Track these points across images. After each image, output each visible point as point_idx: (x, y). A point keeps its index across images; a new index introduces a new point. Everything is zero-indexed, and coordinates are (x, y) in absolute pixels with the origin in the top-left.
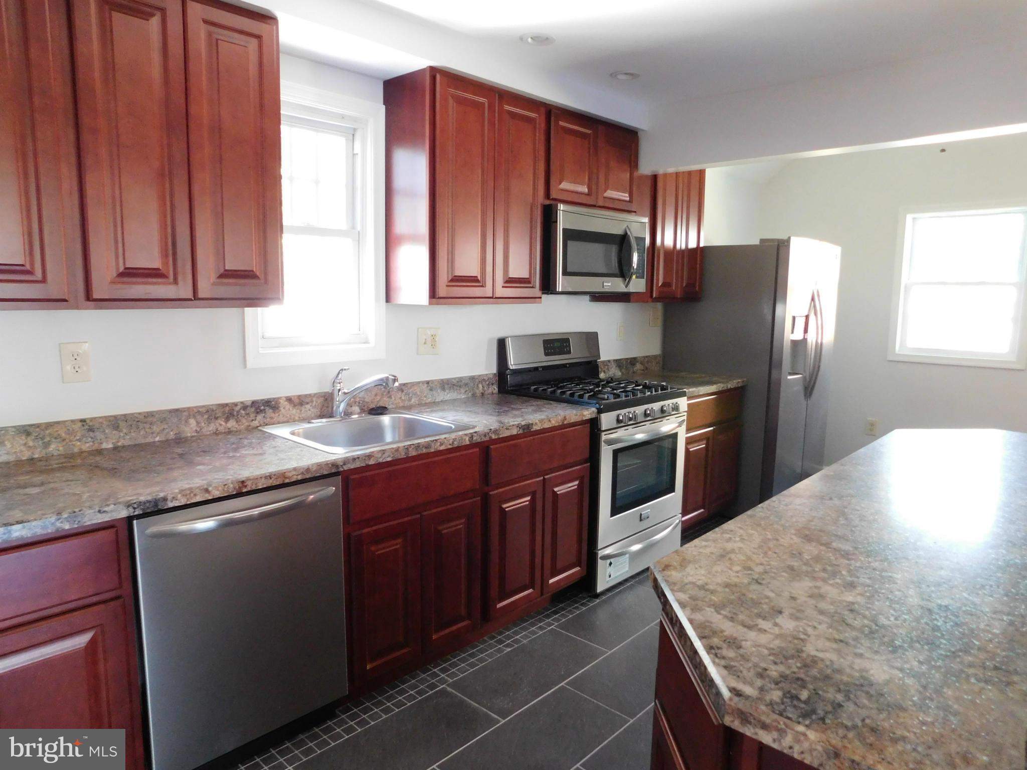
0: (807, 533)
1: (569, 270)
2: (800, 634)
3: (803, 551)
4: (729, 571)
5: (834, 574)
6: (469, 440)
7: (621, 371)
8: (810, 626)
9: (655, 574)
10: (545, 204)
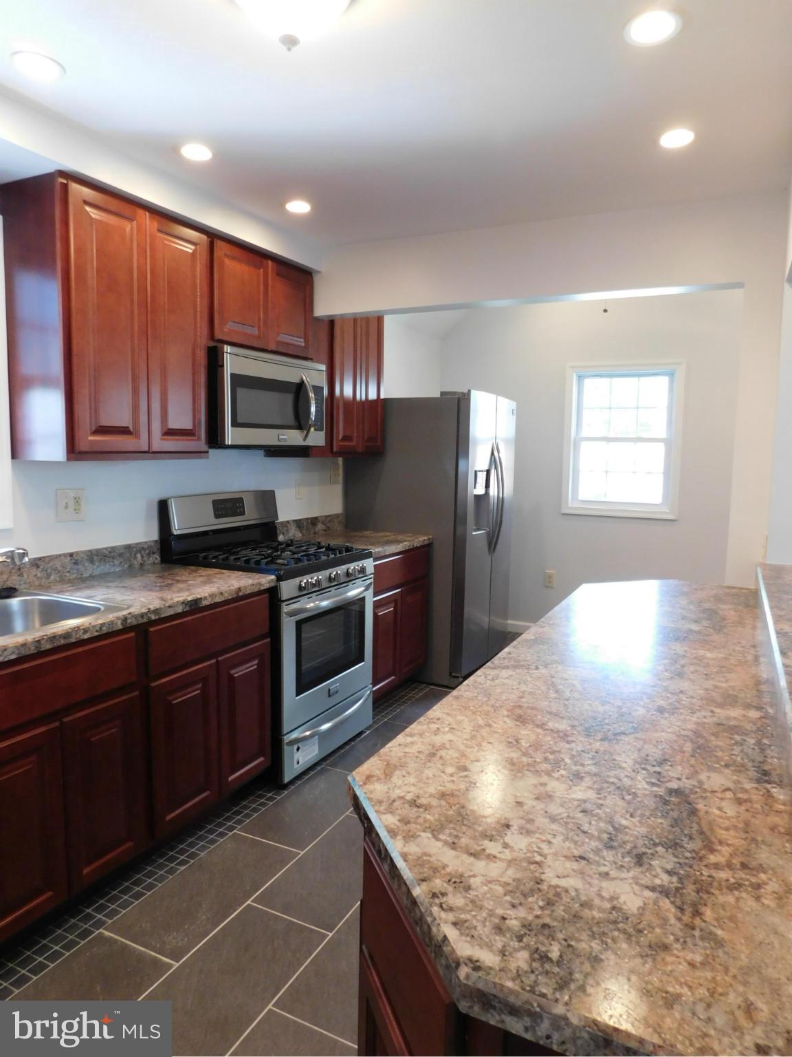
0: (520, 712)
1: (240, 420)
2: (536, 854)
3: (520, 736)
4: (443, 775)
5: (557, 764)
6: (122, 624)
7: (301, 532)
8: (544, 841)
9: (355, 789)
10: (210, 345)
